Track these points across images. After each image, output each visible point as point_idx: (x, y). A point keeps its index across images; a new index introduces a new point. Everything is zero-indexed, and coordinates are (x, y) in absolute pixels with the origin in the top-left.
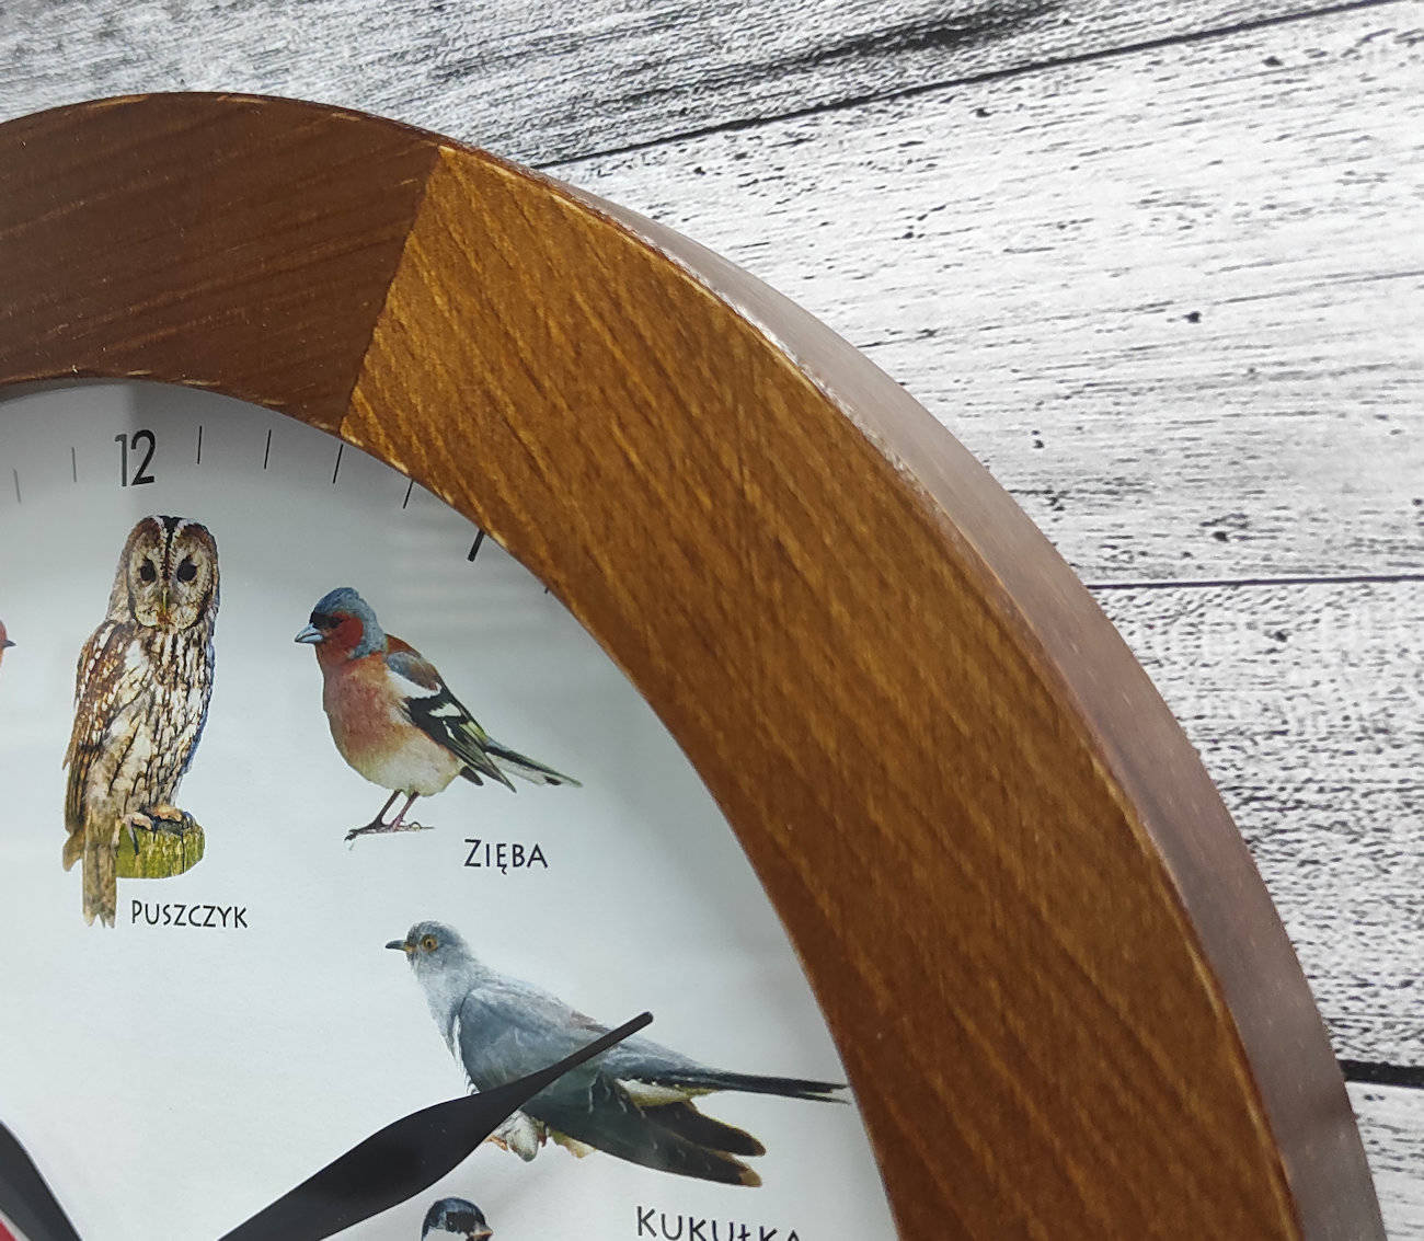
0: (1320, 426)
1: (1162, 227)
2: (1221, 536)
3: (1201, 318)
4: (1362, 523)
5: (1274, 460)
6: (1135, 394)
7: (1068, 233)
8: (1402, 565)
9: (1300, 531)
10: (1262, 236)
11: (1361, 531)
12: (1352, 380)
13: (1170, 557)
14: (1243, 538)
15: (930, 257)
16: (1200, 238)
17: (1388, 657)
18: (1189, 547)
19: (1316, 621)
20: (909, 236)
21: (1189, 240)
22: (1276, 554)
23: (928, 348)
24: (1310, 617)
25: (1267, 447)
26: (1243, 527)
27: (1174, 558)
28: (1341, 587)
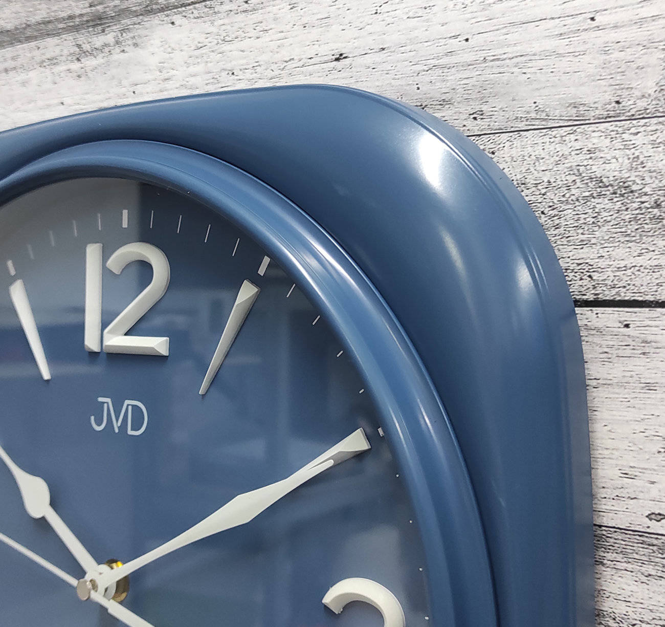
0: (506, 77)
1: (457, 7)
2: (475, 118)
3: (469, 40)
4: (518, 111)
5: (491, 90)
6: (449, 69)
7: (428, 10)
8: (529, 125)
9: (499, 115)
10: (489, 10)
11: (517, 114)
12: (515, 60)
13: (459, 127)
14: (482, 119)
15: (383, 21)
16: (468, 11)
17: (526, 158)
18: (465, 123)
19: (504, 147)
20: (376, 13)
21: (465, 12)
22: (492, 124)
23: (382, 55)
24: (502, 145)
25: (489, 86)
26: (482, 115)
27: (461, 127)
28: (511, 134)
